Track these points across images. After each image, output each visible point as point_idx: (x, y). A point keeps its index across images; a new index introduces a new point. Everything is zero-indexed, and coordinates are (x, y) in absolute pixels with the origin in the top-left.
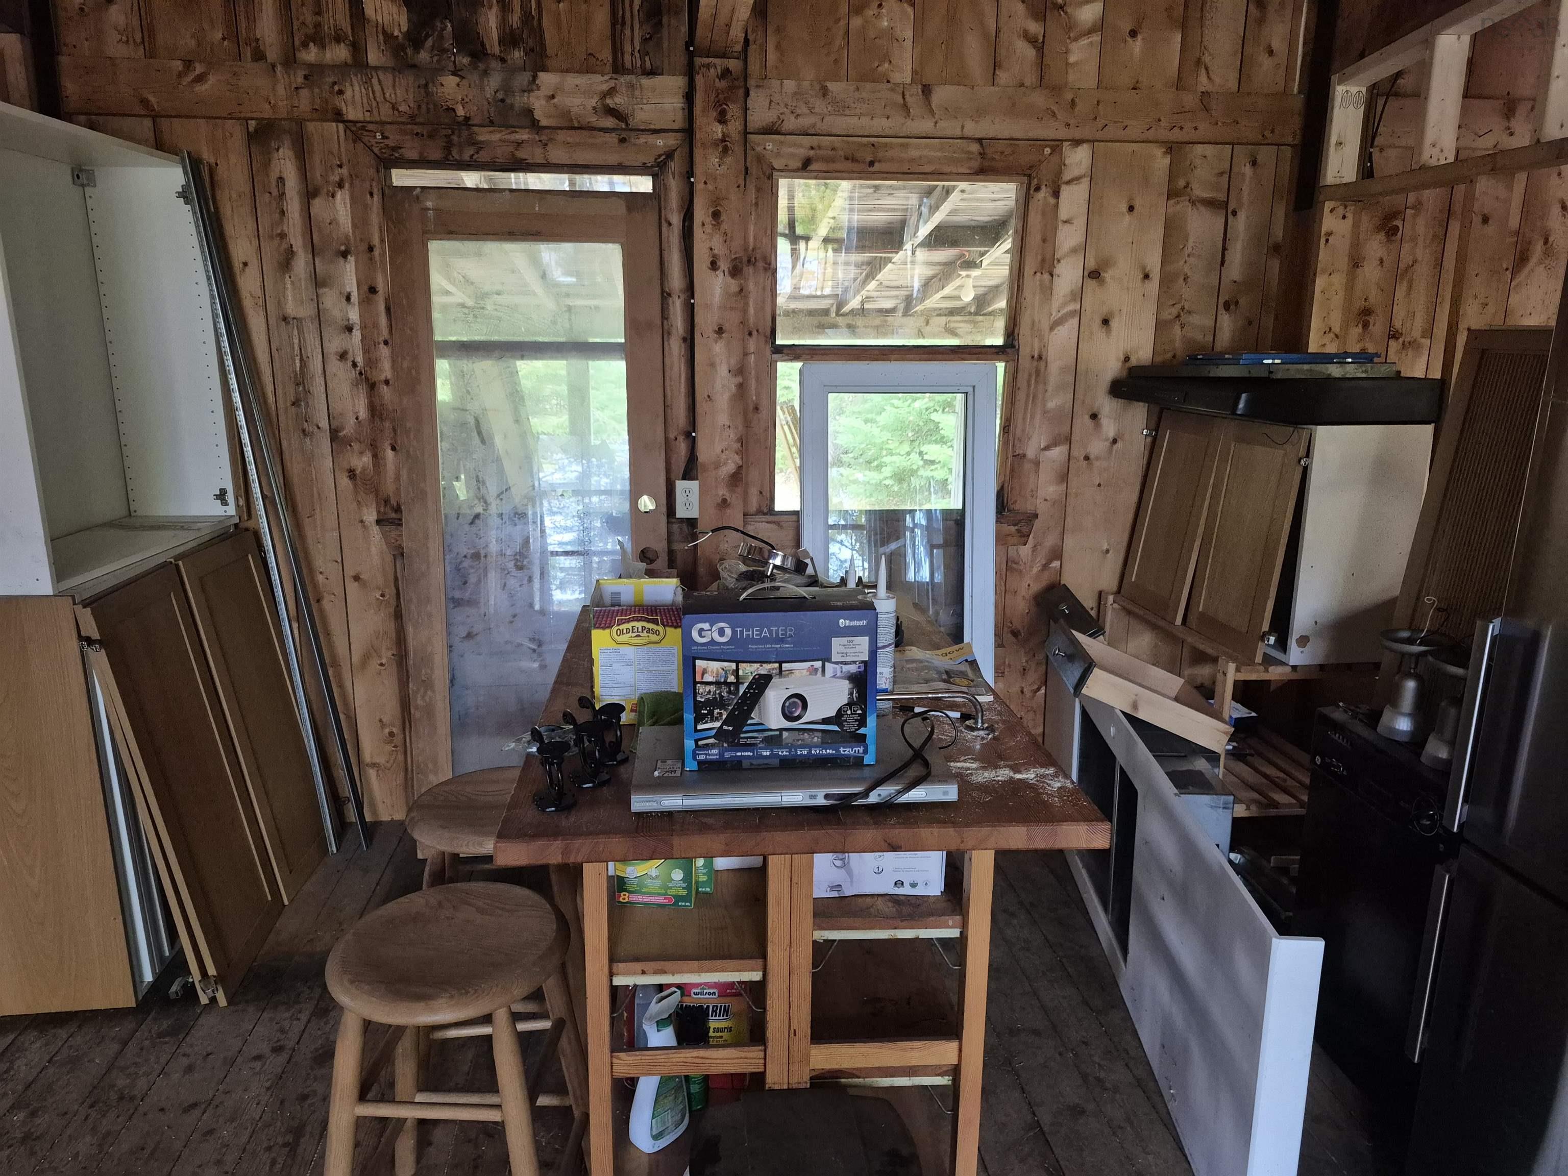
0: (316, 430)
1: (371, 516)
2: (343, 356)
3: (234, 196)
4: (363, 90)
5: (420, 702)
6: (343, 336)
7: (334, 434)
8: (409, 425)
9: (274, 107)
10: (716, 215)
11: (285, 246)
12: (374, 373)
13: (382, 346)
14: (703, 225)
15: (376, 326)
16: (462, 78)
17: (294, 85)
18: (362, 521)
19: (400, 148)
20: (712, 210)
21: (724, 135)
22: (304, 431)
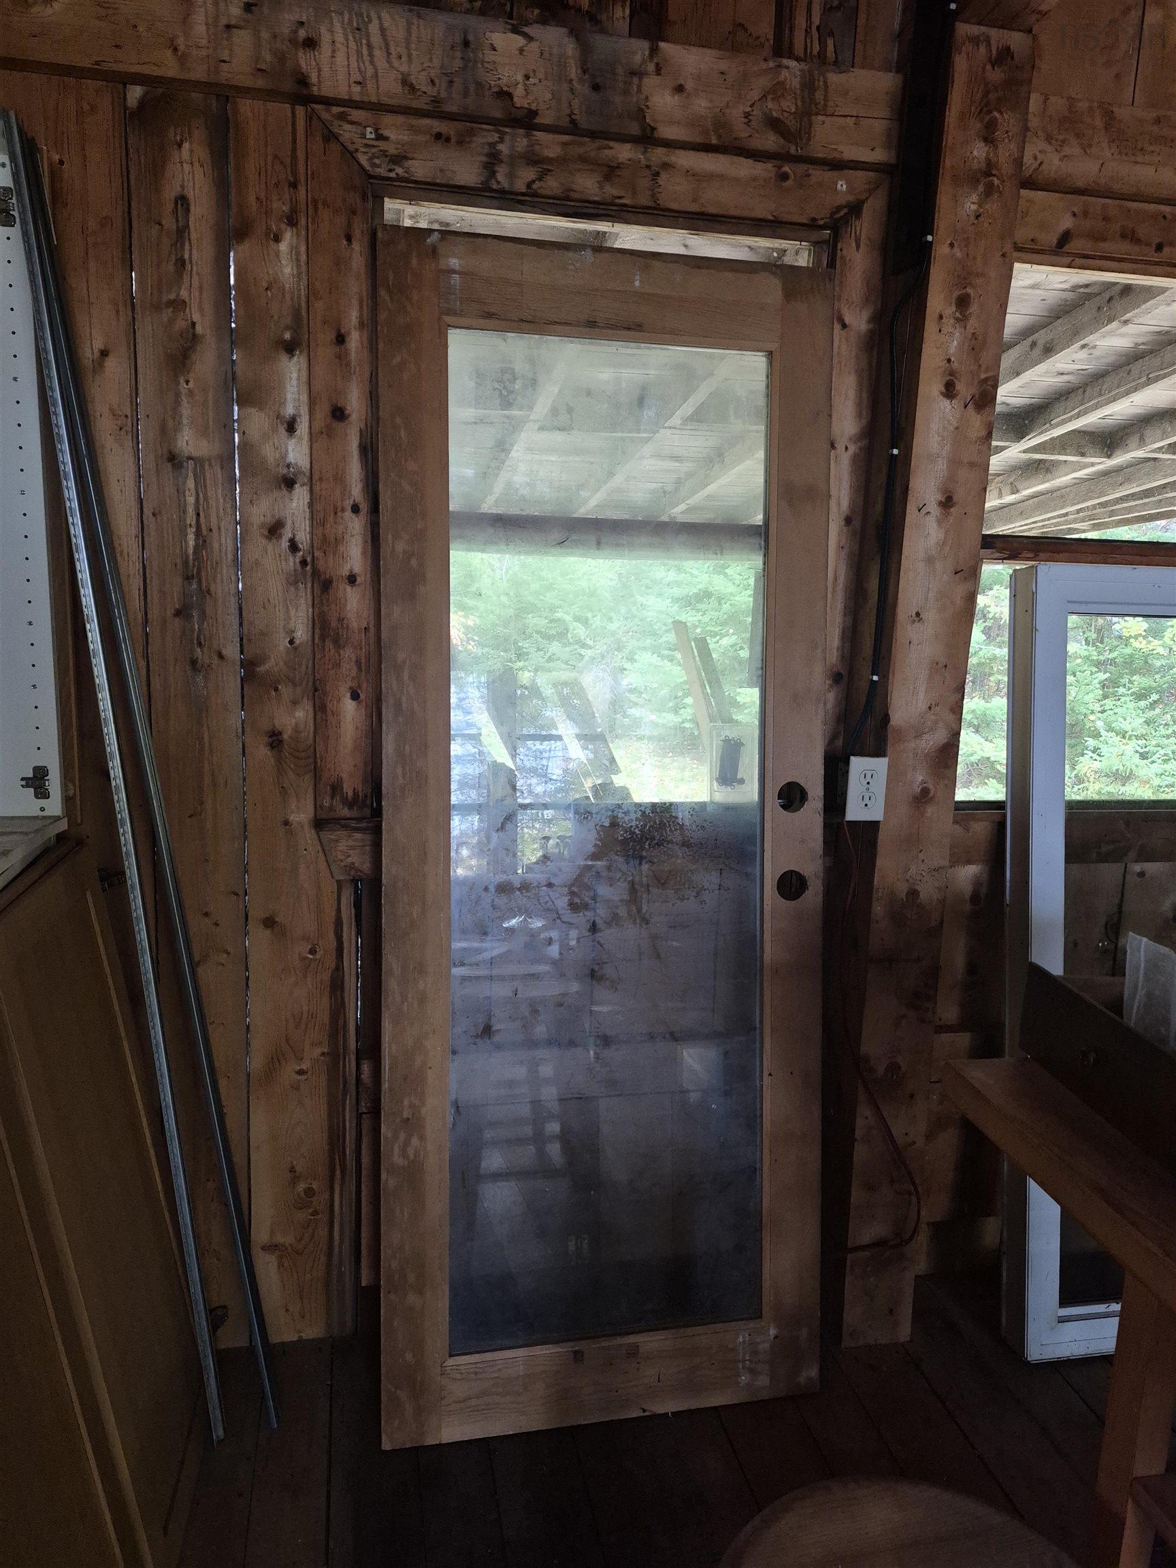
0: (216, 661)
1: (301, 814)
2: (274, 530)
3: (92, 224)
4: (352, 45)
5: (398, 1160)
6: (277, 494)
7: (250, 668)
8: (401, 656)
9: (182, 59)
10: (963, 302)
11: (181, 324)
12: (331, 563)
13: (348, 514)
14: (941, 317)
15: (340, 479)
16: (530, 38)
17: (224, 21)
18: (286, 823)
19: (406, 158)
20: (957, 293)
21: (989, 163)
22: (193, 662)
